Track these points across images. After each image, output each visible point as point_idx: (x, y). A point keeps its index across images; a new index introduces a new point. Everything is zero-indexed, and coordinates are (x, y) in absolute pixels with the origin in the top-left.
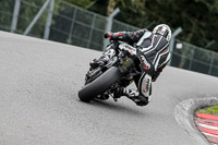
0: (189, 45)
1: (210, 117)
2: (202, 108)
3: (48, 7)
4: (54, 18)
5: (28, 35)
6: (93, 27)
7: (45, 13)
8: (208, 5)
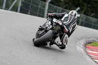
0: (83, 15)
1: (93, 47)
2: (89, 43)
4: (22, 3)
5: (11, 10)
6: (39, 7)
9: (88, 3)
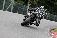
0: (49, 13)
3: (12, 4)
4: (14, 6)
6: (24, 9)
7: (11, 5)
8: (54, 3)
9: (52, 7)
